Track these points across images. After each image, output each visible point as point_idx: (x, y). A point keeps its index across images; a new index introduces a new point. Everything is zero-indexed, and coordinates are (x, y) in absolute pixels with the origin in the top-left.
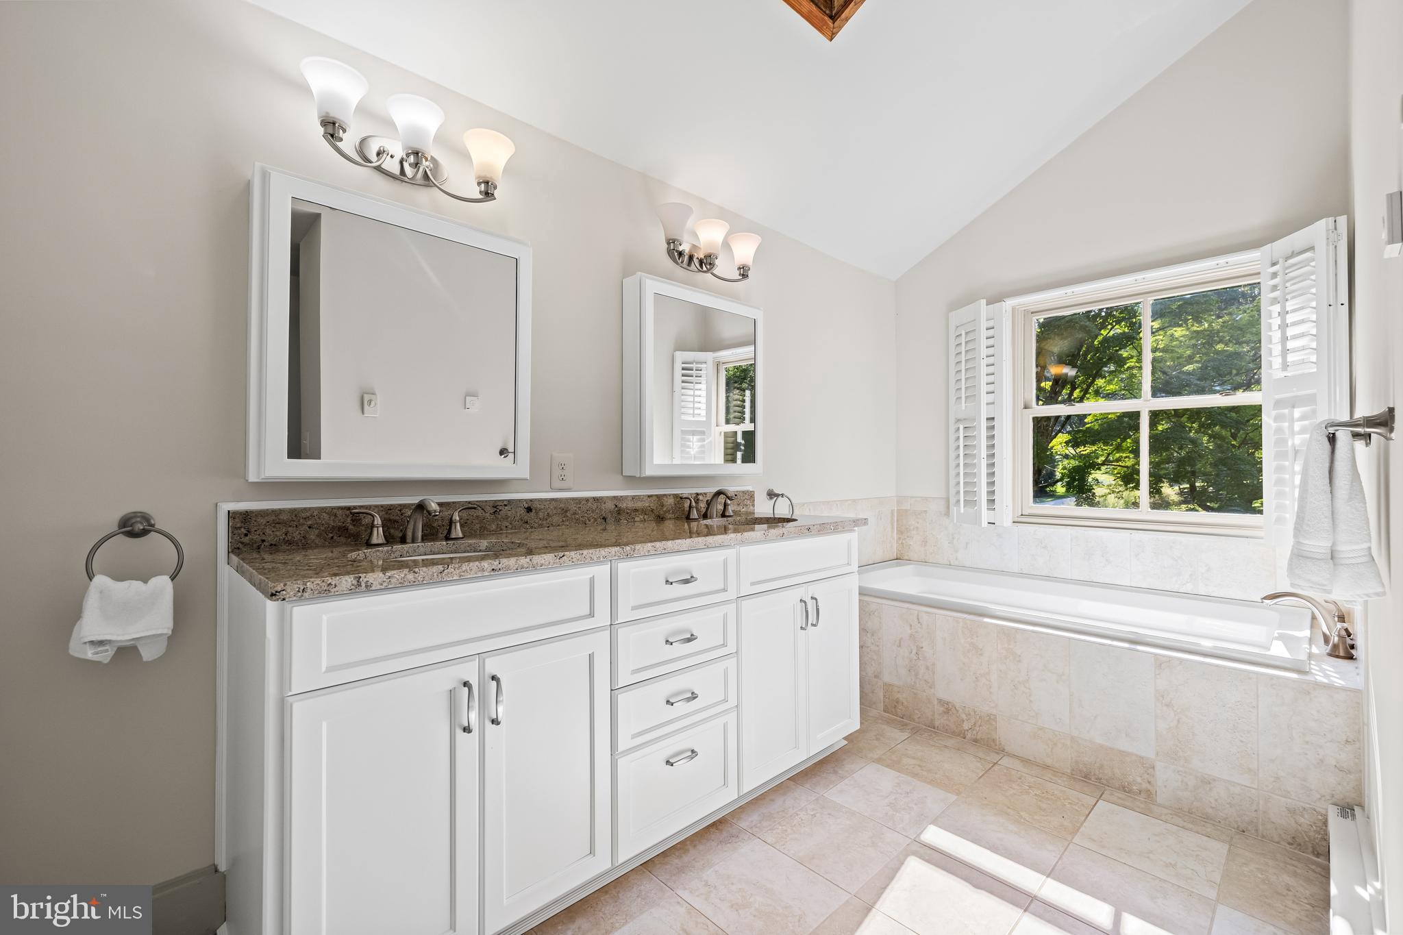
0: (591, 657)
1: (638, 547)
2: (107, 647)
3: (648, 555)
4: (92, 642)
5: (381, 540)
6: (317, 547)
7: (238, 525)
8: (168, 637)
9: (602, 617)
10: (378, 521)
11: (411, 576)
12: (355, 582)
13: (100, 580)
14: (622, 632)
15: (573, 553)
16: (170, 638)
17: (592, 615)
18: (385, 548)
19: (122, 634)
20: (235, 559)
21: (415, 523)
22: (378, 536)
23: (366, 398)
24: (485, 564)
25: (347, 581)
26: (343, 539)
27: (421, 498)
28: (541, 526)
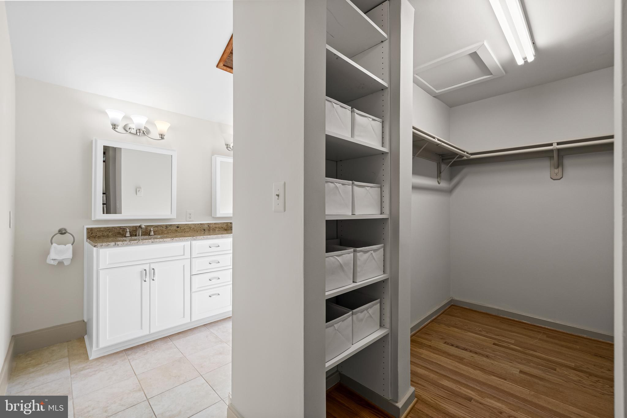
0: (184, 266)
1: (198, 237)
2: (56, 261)
3: (202, 239)
4: (52, 259)
5: (129, 235)
6: (111, 237)
7: (89, 231)
8: (71, 259)
9: (188, 255)
10: (128, 230)
11: (129, 243)
12: (115, 244)
13: (54, 245)
14: (193, 260)
15: (176, 238)
16: (71, 260)
17: (184, 255)
18: (129, 238)
19: (59, 258)
20: (88, 240)
21: (139, 232)
22: (128, 234)
23: (138, 190)
24: (150, 241)
25: (113, 243)
26: (119, 235)
27: (140, 224)
28: (182, 232)
